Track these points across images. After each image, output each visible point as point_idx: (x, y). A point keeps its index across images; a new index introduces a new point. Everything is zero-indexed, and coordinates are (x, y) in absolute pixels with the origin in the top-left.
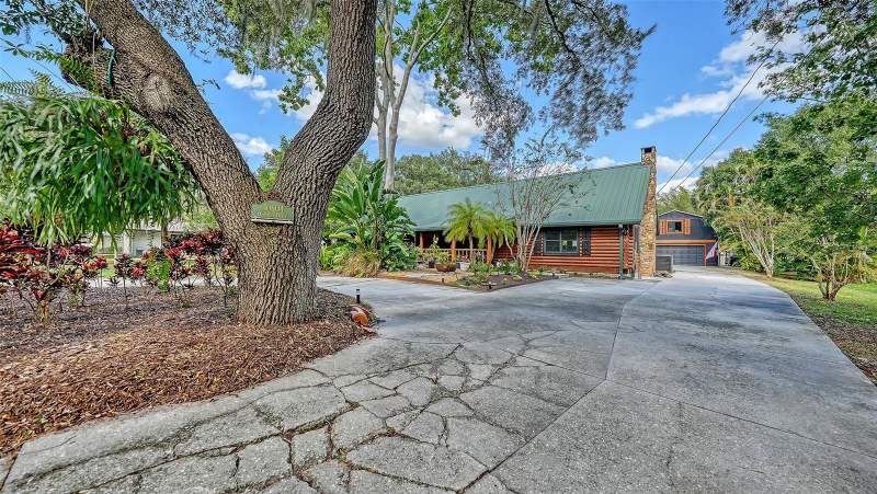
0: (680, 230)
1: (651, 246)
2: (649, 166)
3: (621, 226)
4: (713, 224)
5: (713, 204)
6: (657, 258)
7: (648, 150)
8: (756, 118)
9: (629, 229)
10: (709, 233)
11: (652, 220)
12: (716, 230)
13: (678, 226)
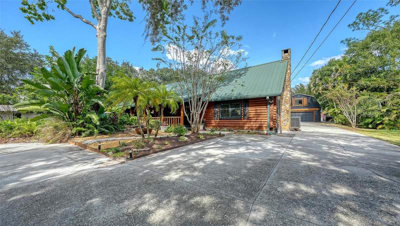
0: (302, 104)
1: (288, 111)
2: (287, 61)
3: (268, 98)
4: (318, 100)
5: (321, 88)
6: (292, 119)
7: (286, 51)
8: (342, 42)
9: (274, 100)
10: (317, 105)
11: (288, 95)
12: (320, 103)
13: (300, 102)
